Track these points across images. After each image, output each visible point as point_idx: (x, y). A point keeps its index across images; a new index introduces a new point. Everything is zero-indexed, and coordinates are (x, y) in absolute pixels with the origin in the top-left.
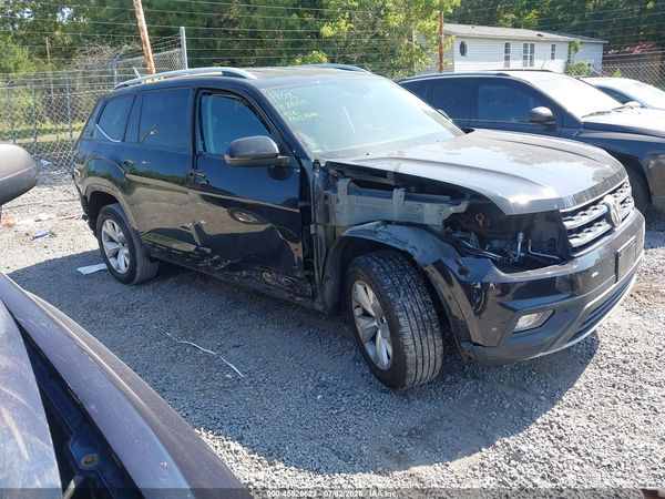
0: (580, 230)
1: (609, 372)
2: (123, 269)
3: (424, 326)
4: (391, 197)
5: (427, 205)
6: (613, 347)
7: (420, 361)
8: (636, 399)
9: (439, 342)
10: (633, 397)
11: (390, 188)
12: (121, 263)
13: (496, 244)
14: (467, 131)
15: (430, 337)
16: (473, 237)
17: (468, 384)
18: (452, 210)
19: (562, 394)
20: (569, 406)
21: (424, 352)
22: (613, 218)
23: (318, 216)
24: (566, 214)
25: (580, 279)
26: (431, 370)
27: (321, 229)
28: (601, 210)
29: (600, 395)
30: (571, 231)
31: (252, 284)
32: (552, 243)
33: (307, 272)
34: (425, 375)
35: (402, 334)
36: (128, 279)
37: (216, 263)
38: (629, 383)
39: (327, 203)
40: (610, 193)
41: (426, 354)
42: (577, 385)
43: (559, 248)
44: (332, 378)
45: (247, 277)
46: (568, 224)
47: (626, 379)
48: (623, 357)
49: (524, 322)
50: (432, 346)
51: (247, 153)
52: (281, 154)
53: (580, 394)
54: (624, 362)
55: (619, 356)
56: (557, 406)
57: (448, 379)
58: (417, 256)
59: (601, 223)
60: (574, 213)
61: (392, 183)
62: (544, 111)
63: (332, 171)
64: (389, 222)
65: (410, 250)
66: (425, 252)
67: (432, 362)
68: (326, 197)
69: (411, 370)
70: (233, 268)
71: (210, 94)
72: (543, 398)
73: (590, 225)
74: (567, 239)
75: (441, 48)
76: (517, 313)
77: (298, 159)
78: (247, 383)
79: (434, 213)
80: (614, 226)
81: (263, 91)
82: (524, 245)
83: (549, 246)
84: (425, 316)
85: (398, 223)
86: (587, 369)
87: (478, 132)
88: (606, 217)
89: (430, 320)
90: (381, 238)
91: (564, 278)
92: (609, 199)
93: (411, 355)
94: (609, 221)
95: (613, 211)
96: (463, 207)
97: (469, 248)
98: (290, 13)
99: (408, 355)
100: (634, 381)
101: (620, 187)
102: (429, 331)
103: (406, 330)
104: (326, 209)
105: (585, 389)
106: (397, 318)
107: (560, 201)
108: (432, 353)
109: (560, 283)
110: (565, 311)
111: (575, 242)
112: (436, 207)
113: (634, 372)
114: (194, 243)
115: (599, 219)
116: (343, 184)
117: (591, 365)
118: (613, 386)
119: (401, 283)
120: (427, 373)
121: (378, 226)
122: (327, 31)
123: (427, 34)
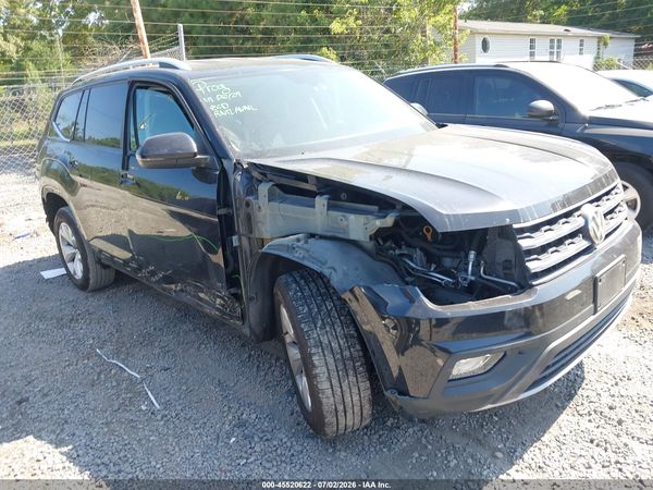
0: (543, 249)
1: (590, 421)
2: (79, 275)
3: (344, 364)
4: (313, 206)
5: (352, 217)
6: (598, 386)
7: (341, 408)
8: (617, 462)
9: (365, 385)
10: (613, 461)
11: (312, 195)
12: (77, 268)
13: (448, 262)
14: (441, 126)
15: (352, 379)
16: (418, 254)
17: (411, 431)
18: (378, 223)
19: (525, 451)
20: (530, 468)
21: (345, 398)
22: (592, 233)
23: (240, 226)
24: (522, 230)
25: (538, 313)
26: (357, 419)
27: (245, 242)
28: (575, 223)
29: (573, 455)
30: (530, 252)
31: (187, 298)
32: (507, 265)
33: (233, 290)
34: (350, 423)
35: (316, 376)
36: (83, 285)
37: (153, 273)
38: (612, 438)
39: (249, 210)
40: (591, 202)
41: (348, 399)
42: (546, 438)
43: (515, 272)
44: (254, 416)
45: (182, 290)
46: (525, 243)
47: (608, 432)
48: (610, 401)
49: (466, 366)
50: (355, 390)
51: (157, 153)
52: (200, 152)
53: (547, 451)
54: (611, 408)
55: (606, 400)
56: (515, 467)
57: (389, 423)
58: (336, 280)
59: (576, 240)
60: (536, 228)
61: (314, 188)
62: (545, 105)
63: (255, 174)
64: (312, 236)
65: (326, 272)
66: (345, 274)
67: (357, 409)
68: (248, 204)
69: (330, 418)
70: (168, 280)
71: (147, 88)
72: (499, 455)
73: (559, 242)
74: (524, 262)
75: (455, 43)
76: (452, 356)
77: (219, 159)
78: (159, 417)
79: (360, 226)
80: (593, 242)
81: (192, 83)
82: (476, 265)
83: (505, 268)
84: (347, 353)
85: (322, 237)
86: (563, 417)
87: (451, 127)
88: (583, 232)
89: (352, 358)
90: (296, 256)
91: (516, 313)
92: (588, 210)
93: (328, 402)
94: (587, 236)
95: (591, 225)
96: (389, 221)
97: (413, 269)
98: (300, 9)
99: (324, 401)
100: (618, 436)
101: (607, 193)
102: (351, 372)
103: (321, 371)
104: (249, 218)
105: (554, 444)
106: (311, 355)
107: (514, 214)
108: (356, 398)
109: (510, 319)
110: (520, 353)
111: (534, 266)
112: (362, 219)
113: (620, 422)
114: (130, 251)
115: (573, 235)
116: (264, 189)
117: (568, 410)
118: (592, 441)
119: (319, 311)
120: (352, 420)
121: (298, 240)
122: (336, 27)
123: (440, 29)
